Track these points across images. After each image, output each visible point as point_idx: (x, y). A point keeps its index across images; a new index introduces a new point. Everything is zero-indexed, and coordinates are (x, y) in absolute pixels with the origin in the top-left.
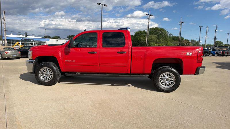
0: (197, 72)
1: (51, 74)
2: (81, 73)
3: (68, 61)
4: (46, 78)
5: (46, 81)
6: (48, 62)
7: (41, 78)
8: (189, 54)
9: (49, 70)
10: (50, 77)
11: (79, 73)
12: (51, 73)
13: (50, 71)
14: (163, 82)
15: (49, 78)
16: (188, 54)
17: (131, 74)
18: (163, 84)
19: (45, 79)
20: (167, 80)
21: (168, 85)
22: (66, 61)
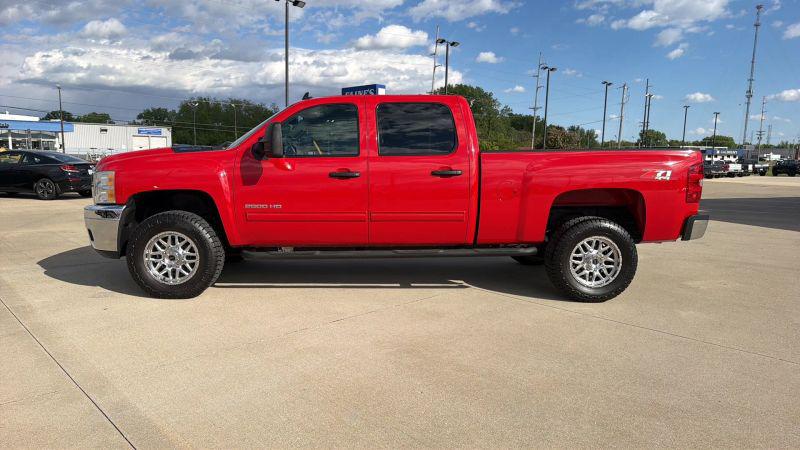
0: (685, 233)
1: (188, 257)
2: (296, 249)
3: (256, 206)
4: (170, 269)
5: (171, 281)
6: (177, 212)
7: (154, 271)
8: (664, 175)
9: (181, 240)
10: (188, 265)
11: (288, 250)
12: (192, 250)
13: (188, 244)
14: (582, 269)
15: (184, 272)
16: (659, 176)
17: (475, 245)
18: (583, 277)
19: (166, 275)
20: (596, 262)
21: (598, 279)
22: (247, 206)
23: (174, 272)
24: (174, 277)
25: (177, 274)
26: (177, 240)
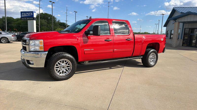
2: (89, 62)
3: (87, 50)
13: (67, 62)
17: (131, 57)
19: (60, 73)
22: (85, 50)
23: (63, 72)
24: (63, 73)
25: (64, 72)
26: (64, 61)
